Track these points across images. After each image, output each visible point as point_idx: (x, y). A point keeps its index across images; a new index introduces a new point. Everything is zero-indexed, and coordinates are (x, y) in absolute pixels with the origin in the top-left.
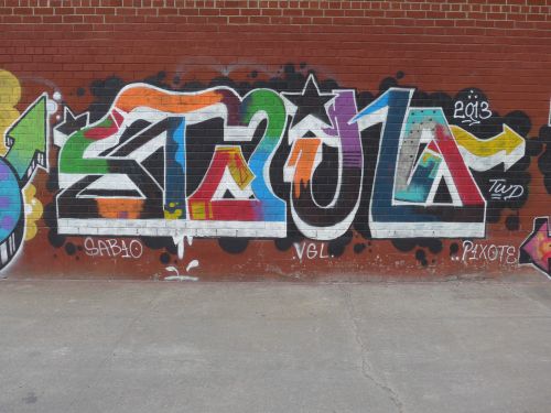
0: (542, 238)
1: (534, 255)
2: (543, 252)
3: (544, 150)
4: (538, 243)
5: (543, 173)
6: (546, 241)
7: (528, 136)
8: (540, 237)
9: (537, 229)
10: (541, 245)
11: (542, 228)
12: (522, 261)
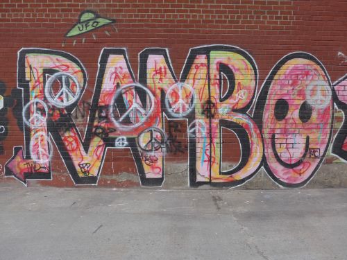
0: (20, 160)
1: (14, 170)
2: (20, 169)
3: (16, 104)
4: (16, 163)
5: (16, 118)
6: (21, 161)
7: (5, 95)
8: (18, 159)
9: (16, 154)
10: (18, 164)
11: (19, 154)
12: (6, 175)
